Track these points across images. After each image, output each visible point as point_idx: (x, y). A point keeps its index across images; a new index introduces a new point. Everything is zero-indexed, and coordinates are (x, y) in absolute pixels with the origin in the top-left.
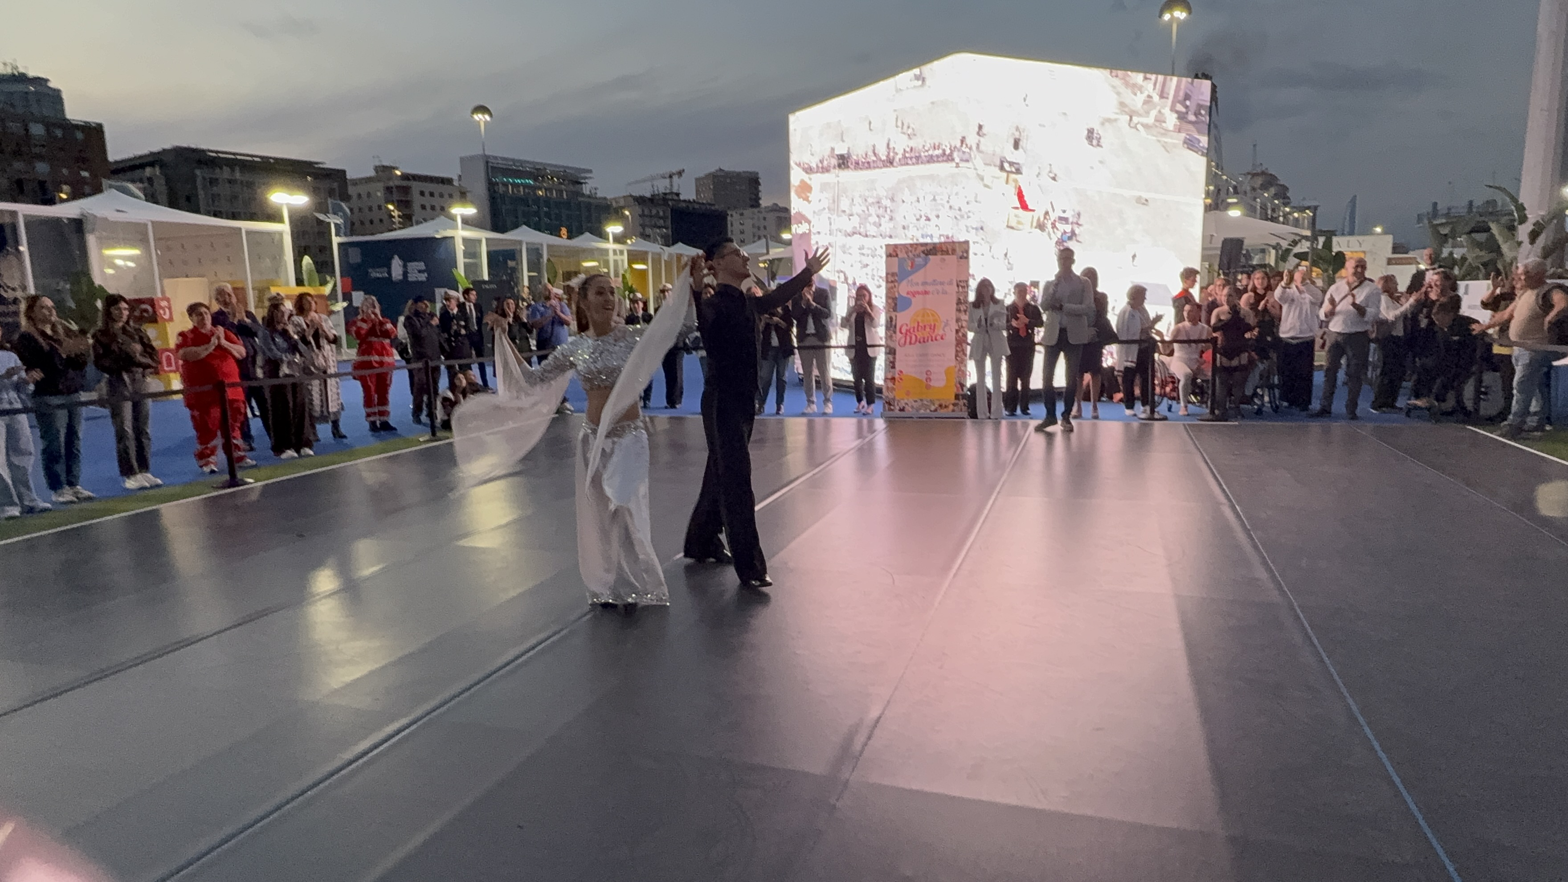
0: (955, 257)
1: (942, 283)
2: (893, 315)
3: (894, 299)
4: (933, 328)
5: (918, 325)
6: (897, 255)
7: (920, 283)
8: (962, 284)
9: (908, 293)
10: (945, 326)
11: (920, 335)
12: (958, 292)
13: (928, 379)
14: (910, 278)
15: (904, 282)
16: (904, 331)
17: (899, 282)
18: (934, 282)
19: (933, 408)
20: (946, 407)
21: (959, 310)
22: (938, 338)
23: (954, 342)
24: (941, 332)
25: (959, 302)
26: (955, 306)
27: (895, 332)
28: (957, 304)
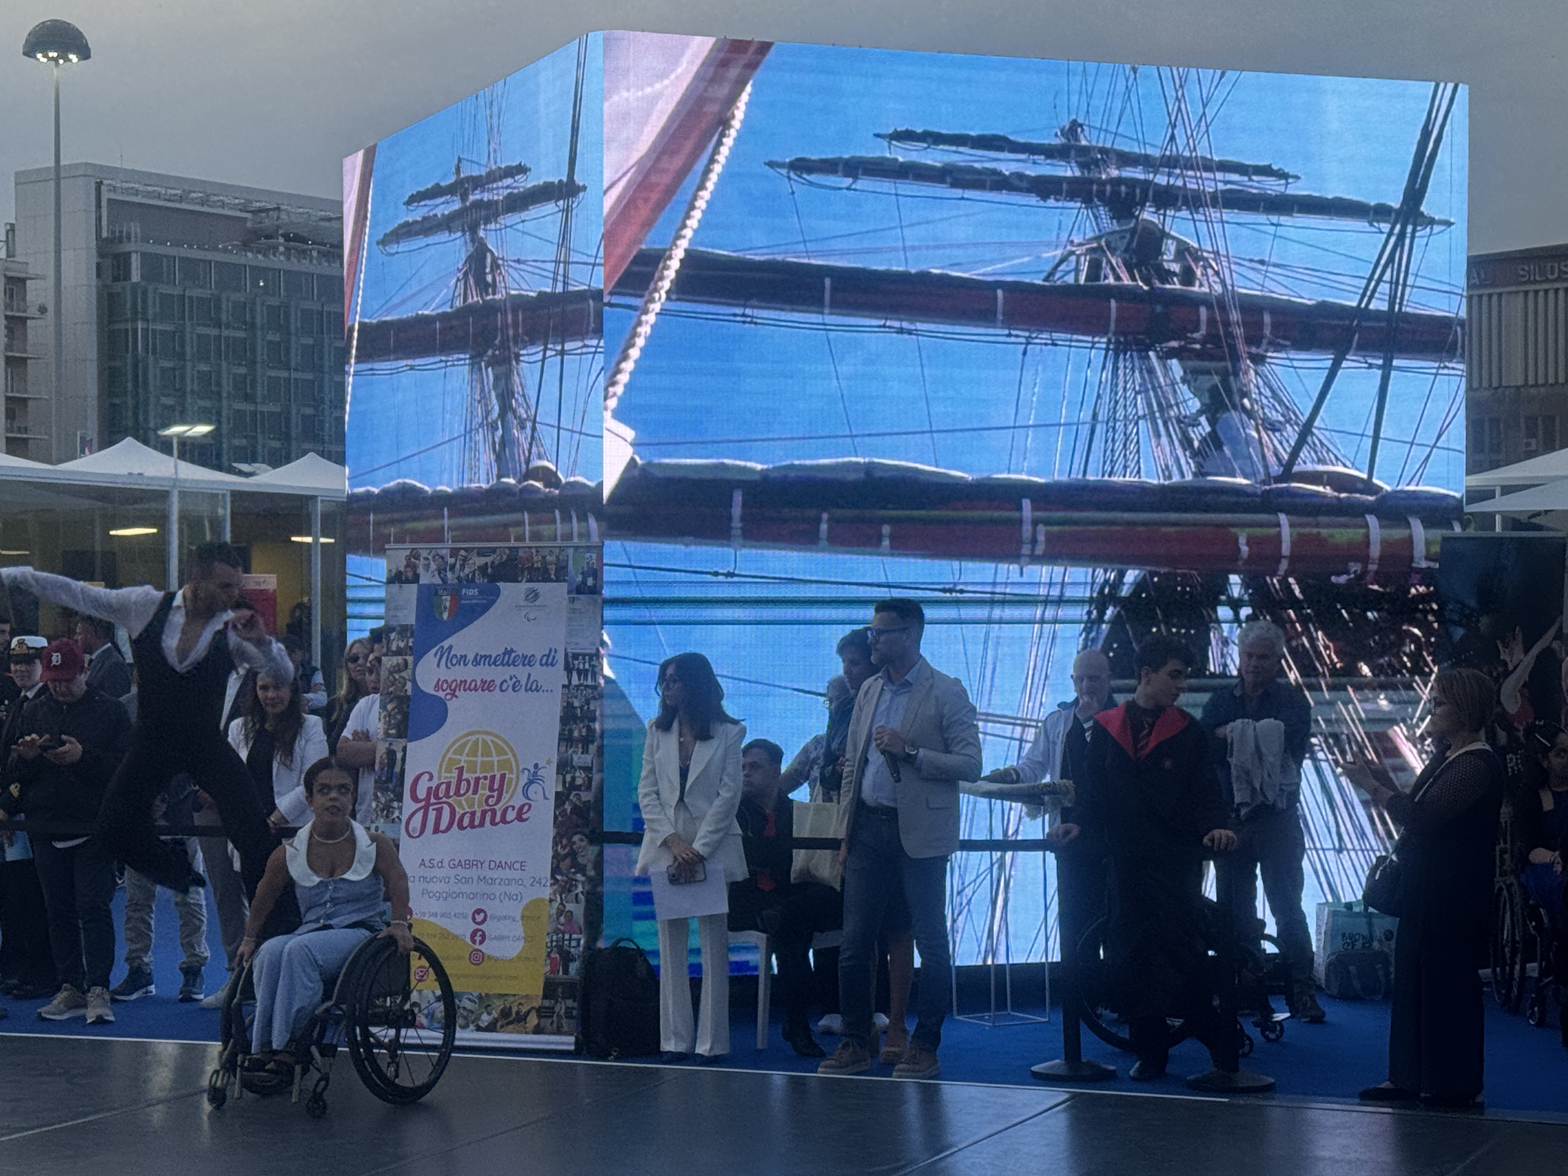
0: (564, 587)
1: (527, 661)
2: (397, 747)
3: (403, 701)
4: (498, 787)
5: (460, 780)
6: (416, 579)
7: (471, 657)
8: (579, 664)
9: (438, 687)
10: (530, 782)
11: (462, 806)
12: (564, 686)
13: (479, 936)
14: (446, 644)
15: (430, 658)
16: (421, 794)
17: (419, 653)
18: (508, 658)
19: (486, 1019)
20: (521, 1018)
21: (566, 739)
22: (511, 815)
23: (550, 831)
24: (518, 800)
25: (569, 716)
26: (557, 726)
27: (399, 798)
28: (564, 720)
